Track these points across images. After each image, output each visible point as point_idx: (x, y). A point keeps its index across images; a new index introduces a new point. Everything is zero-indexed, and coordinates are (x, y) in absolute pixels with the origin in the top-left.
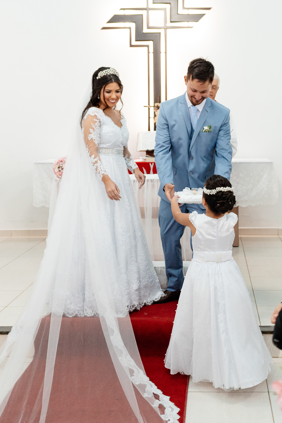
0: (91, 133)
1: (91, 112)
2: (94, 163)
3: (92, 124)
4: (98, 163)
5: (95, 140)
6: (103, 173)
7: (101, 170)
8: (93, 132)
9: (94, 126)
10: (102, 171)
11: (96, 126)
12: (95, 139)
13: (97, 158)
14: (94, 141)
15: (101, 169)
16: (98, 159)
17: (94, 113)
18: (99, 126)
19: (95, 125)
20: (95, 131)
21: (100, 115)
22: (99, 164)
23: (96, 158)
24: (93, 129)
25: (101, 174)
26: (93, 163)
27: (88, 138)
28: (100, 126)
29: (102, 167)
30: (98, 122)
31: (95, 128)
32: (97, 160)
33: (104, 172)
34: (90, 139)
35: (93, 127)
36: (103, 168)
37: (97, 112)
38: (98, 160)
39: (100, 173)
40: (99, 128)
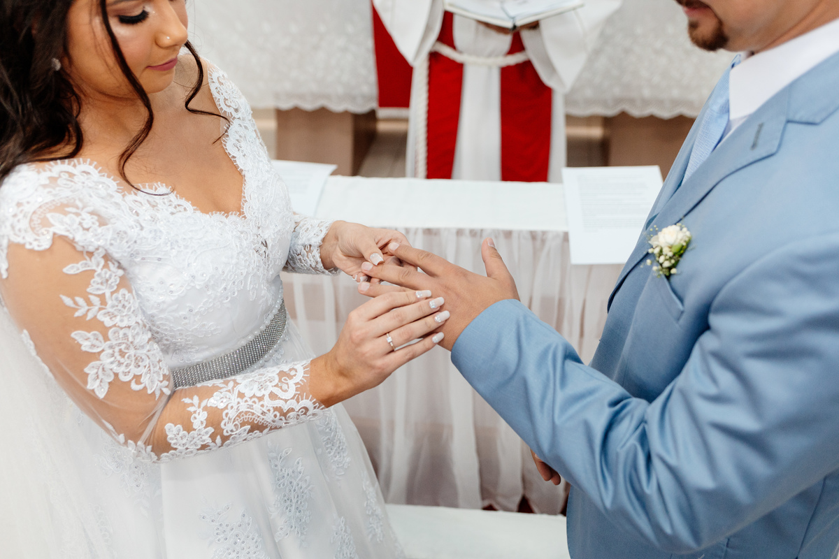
0: (95, 356)
1: (24, 224)
2: (213, 437)
3: (68, 301)
4: (221, 406)
5: (137, 378)
6: (292, 391)
7: (273, 396)
8: (105, 345)
9: (89, 303)
10: (277, 391)
11: (102, 298)
12: (138, 371)
13: (191, 409)
14: (134, 387)
15: (267, 398)
16: (201, 400)
17: (45, 223)
18: (119, 286)
19: (92, 297)
20: (110, 333)
21: (92, 213)
22: (234, 399)
23: (190, 414)
24: (94, 325)
25: (292, 404)
26: (209, 440)
27: (89, 387)
28: (125, 282)
29: (256, 386)
30: (99, 270)
31: (100, 317)
32: (205, 408)
33: (291, 382)
34: (106, 387)
35: (90, 316)
36: (261, 387)
37: (61, 208)
38: (203, 404)
39: (285, 409)
40: (128, 295)
